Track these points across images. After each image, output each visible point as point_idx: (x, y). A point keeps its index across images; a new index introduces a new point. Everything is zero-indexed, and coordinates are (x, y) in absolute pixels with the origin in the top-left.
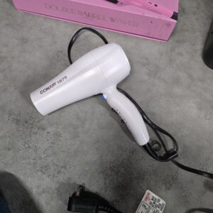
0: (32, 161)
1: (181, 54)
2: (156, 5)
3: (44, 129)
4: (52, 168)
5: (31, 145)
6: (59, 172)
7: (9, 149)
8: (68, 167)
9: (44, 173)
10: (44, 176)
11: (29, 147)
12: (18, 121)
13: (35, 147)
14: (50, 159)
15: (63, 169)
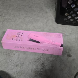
0: (13, 64)
1: (49, 23)
2: (54, 42)
3: (15, 54)
4: (20, 65)
5: (12, 60)
6: (22, 65)
7: (5, 63)
8: (24, 63)
9: (17, 67)
10: (18, 68)
11: (11, 61)
12: (6, 54)
13: (13, 60)
14: (18, 62)
15: (23, 64)
